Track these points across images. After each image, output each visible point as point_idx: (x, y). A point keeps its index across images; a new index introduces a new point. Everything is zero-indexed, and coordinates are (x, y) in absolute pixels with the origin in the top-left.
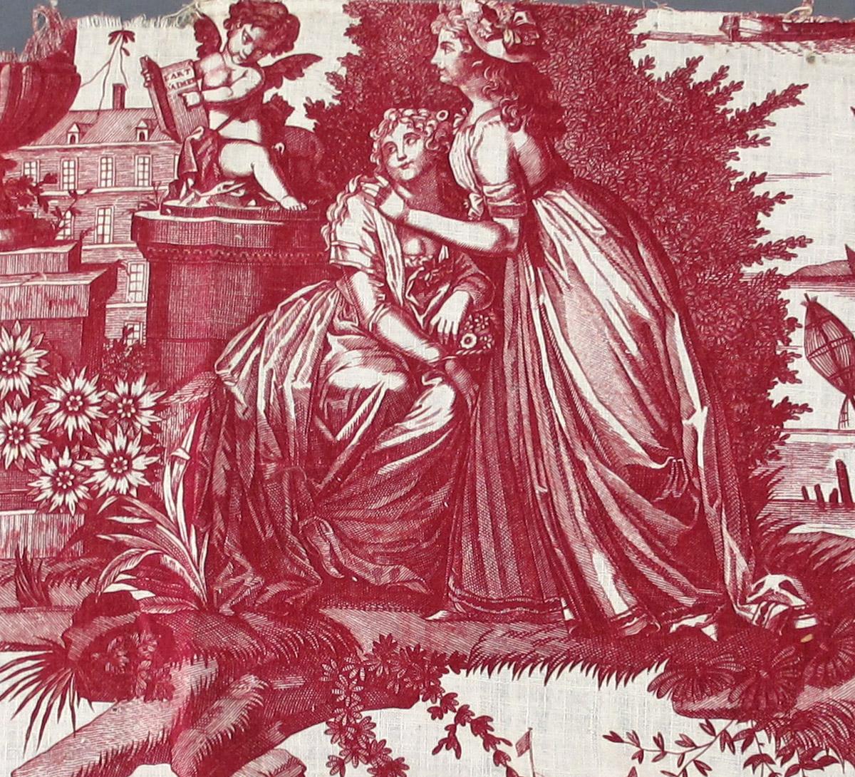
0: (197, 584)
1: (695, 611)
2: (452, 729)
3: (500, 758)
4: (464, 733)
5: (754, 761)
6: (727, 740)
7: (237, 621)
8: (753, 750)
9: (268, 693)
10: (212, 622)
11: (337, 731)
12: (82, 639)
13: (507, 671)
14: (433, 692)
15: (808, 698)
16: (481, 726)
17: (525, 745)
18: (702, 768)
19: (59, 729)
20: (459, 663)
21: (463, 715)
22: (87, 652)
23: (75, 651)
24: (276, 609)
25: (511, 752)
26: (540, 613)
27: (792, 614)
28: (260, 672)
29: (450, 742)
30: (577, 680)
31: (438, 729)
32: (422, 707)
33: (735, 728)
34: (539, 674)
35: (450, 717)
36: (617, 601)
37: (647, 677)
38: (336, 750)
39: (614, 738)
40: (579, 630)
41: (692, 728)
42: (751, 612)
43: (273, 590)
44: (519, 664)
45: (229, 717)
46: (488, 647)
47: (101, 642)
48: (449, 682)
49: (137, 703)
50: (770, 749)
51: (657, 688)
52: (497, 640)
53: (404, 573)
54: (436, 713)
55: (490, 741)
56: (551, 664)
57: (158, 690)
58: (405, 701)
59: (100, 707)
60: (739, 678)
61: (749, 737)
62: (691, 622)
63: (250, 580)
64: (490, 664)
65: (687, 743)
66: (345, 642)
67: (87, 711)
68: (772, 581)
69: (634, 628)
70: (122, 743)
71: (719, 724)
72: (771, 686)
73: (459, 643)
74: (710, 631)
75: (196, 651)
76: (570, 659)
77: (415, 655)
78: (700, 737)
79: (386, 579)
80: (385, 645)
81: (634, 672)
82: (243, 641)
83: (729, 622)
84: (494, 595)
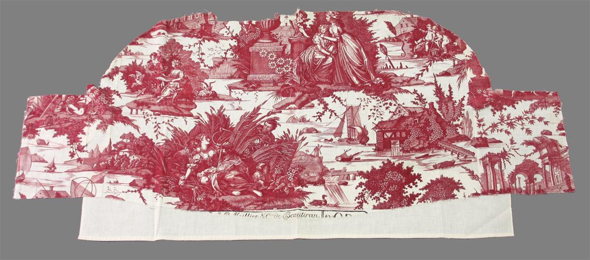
0: (299, 82)
1: (368, 83)
2: (335, 99)
3: (341, 103)
4: (336, 100)
5: (378, 100)
6: (373, 98)
7: (304, 87)
8: (377, 99)
9: (309, 96)
10: (301, 87)
11: (319, 100)
12: (282, 90)
13: (342, 92)
14: (332, 95)
15: (384, 92)
16: (339, 99)
17: (345, 100)
18: (370, 102)
19: (279, 100)
20: (335, 91)
21: (336, 97)
22: (283, 91)
23: (281, 91)
24: (310, 86)
25: (343, 102)
26: (346, 84)
27: (381, 82)
28: (308, 93)
29: (335, 101)
30: (352, 92)
31: (333, 100)
32: (330, 97)
33: (374, 97)
34: (347, 91)
35: (334, 98)
36: (357, 82)
37: (362, 91)
38: (319, 102)
39: (358, 99)
40: (352, 86)
41: (369, 97)
42: (376, 83)
43: (309, 83)
44: (344, 91)
45: (304, 99)
46: (339, 89)
47: (285, 90)
48: (334, 93)
49: (290, 97)
50: (380, 99)
51: (363, 92)
52: (341, 88)
53: (327, 80)
54: (333, 98)
55: (340, 101)
56: (348, 90)
57: (293, 96)
58: (328, 96)
59: (285, 98)
60: (374, 91)
61: (376, 98)
62: (367, 84)
63: (306, 82)
64: (340, 91)
65: (368, 99)
66: (320, 89)
67: (283, 98)
68: (378, 79)
69: (359, 85)
70: (288, 102)
71: (372, 96)
72: (379, 91)
73: (336, 88)
74: (370, 85)
75: (299, 91)
76: (351, 90)
77: (330, 90)
78: (370, 98)
79: (325, 81)
80: (325, 89)
81: (360, 91)
82: (305, 90)
83: (373, 84)
84: (340, 82)
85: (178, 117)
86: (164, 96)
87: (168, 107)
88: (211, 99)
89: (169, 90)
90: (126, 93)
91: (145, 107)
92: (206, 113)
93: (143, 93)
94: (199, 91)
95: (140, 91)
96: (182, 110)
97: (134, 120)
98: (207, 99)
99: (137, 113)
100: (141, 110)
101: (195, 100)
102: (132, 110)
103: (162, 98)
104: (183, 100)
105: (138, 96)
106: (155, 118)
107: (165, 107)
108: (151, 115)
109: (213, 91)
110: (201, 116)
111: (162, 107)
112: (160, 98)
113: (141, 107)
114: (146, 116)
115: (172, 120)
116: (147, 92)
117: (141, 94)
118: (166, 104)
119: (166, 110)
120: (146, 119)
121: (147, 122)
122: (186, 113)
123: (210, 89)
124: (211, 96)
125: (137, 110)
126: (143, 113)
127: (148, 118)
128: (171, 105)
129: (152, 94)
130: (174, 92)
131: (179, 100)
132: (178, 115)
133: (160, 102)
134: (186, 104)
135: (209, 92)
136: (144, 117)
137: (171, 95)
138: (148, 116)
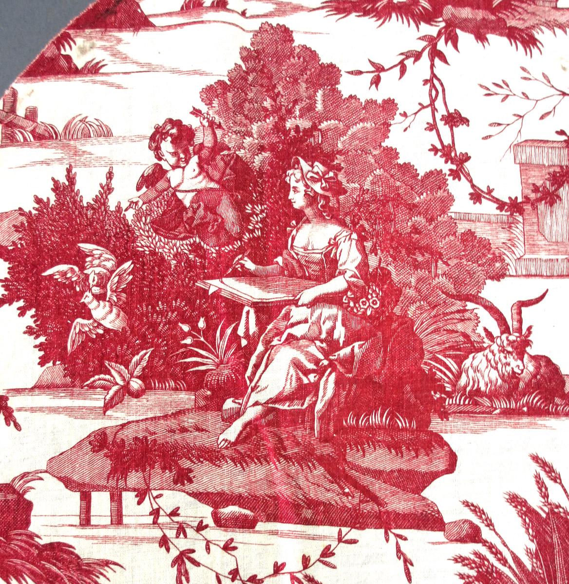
85: (354, 534)
86: (263, 397)
87: (294, 469)
88: (535, 412)
89: (284, 356)
90: (40, 387)
91: (159, 477)
92: (515, 500)
93: (136, 384)
94: (459, 360)
95: (117, 374)
96: (378, 487)
97: (107, 563)
98: (507, 413)
99: (118, 519)
100: (141, 496)
101: (444, 415)
102: (86, 498)
103: (251, 413)
104: (376, 419)
105: (108, 406)
106: (228, 547)
107: (276, 469)
108: (201, 527)
109: (536, 358)
110: (490, 524)
111: (258, 471)
112: (238, 414)
113: (134, 478)
114: (171, 534)
115: (327, 553)
116: (162, 378)
117: (126, 389)
118: (279, 451)
119: (284, 490)
120: (174, 553)
121: (182, 575)
122: (400, 503)
123: (521, 347)
124: (530, 387)
125: (116, 499)
126: (156, 513)
127: (182, 544)
128: (306, 457)
129: (191, 388)
130: (320, 372)
131: (351, 421)
132: (358, 521)
133: (241, 439)
134: (395, 446)
135: (514, 364)
136: (164, 542)
137: (302, 391)
138: (181, 530)
